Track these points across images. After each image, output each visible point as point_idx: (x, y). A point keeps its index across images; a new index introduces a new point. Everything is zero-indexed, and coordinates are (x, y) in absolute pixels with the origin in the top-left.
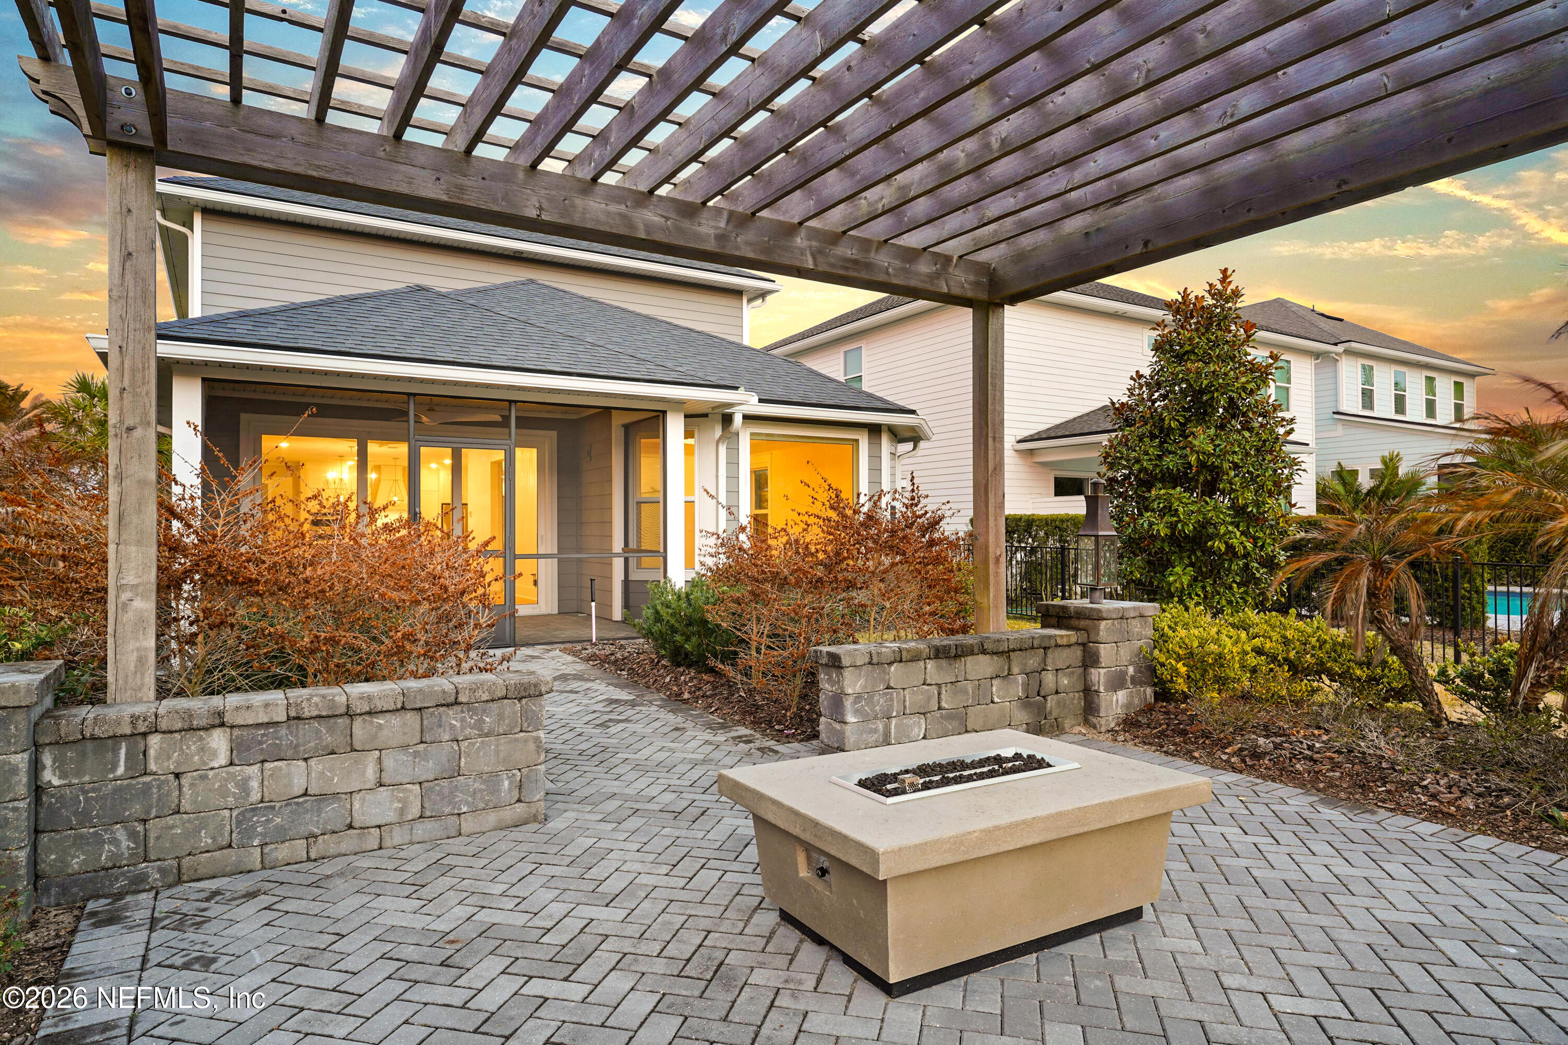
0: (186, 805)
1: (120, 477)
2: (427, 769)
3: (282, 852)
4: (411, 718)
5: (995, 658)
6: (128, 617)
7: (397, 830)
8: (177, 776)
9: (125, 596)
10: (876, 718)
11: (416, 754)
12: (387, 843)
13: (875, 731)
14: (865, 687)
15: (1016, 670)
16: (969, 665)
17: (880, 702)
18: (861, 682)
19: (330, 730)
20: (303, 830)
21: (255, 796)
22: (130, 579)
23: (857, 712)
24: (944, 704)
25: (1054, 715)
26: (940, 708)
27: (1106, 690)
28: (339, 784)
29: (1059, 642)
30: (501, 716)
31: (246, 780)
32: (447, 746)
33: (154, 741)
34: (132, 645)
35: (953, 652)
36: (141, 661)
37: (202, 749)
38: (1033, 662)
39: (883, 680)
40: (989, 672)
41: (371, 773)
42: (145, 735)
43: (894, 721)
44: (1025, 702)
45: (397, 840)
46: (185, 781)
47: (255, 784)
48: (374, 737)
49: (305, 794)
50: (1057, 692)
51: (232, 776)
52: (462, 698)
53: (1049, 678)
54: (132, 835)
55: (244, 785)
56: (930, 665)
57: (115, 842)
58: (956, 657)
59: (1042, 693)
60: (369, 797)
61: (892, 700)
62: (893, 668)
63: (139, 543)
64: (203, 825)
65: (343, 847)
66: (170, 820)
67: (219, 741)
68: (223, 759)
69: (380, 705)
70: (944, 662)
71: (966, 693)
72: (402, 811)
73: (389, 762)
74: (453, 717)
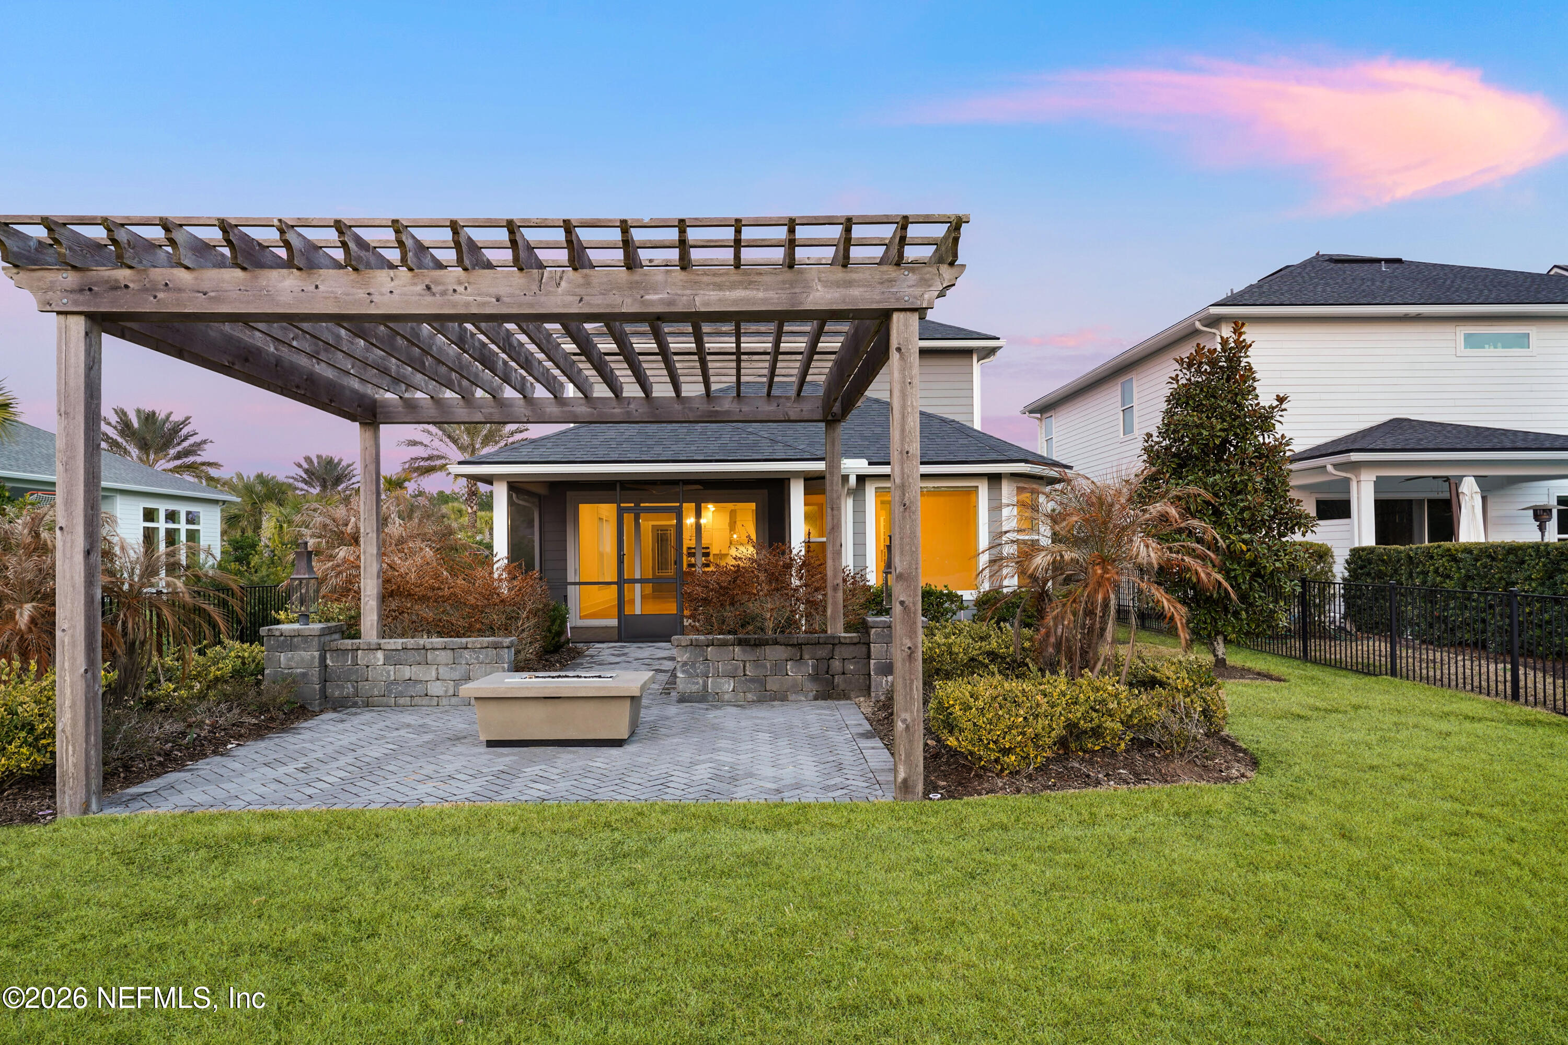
0: (370, 678)
1: (365, 552)
2: (456, 675)
3: (401, 701)
4: (449, 653)
5: (789, 648)
6: (368, 607)
7: (444, 699)
8: (368, 667)
9: (367, 599)
10: (697, 676)
11: (451, 668)
12: (440, 704)
13: (697, 683)
14: (690, 658)
15: (806, 657)
16: (767, 651)
17: (700, 668)
18: (687, 655)
19: (419, 655)
20: (409, 694)
21: (392, 678)
22: (368, 593)
23: (683, 672)
24: (748, 673)
25: (841, 688)
26: (745, 675)
27: (876, 674)
28: (422, 677)
29: (842, 640)
30: (487, 655)
31: (389, 671)
32: (464, 666)
33: (360, 652)
34: (369, 619)
35: (752, 642)
36: (372, 625)
37: (375, 657)
38: (822, 652)
39: (703, 656)
40: (784, 656)
41: (434, 674)
42: (357, 650)
43: (710, 680)
44: (815, 677)
45: (444, 703)
46: (370, 669)
47: (392, 673)
48: (435, 659)
49: (410, 680)
50: (844, 673)
51: (385, 669)
52: (469, 646)
53: (836, 664)
54: (353, 686)
55: (388, 672)
56: (737, 649)
57: (348, 688)
58: (756, 645)
59: (830, 673)
60: (433, 683)
61: (709, 667)
62: (709, 649)
63: (371, 579)
64: (375, 686)
65: (424, 703)
66: (365, 683)
67: (380, 655)
68: (381, 662)
69: (436, 646)
70: (748, 648)
71: (766, 667)
72: (446, 691)
73: (441, 670)
74: (466, 654)
